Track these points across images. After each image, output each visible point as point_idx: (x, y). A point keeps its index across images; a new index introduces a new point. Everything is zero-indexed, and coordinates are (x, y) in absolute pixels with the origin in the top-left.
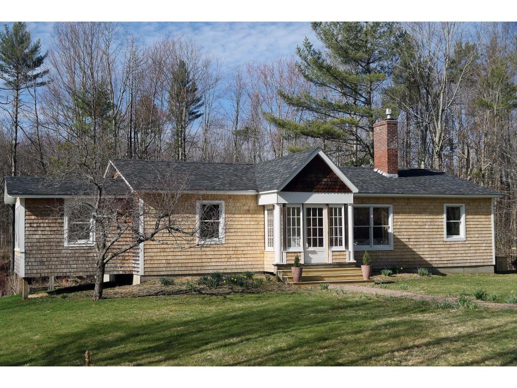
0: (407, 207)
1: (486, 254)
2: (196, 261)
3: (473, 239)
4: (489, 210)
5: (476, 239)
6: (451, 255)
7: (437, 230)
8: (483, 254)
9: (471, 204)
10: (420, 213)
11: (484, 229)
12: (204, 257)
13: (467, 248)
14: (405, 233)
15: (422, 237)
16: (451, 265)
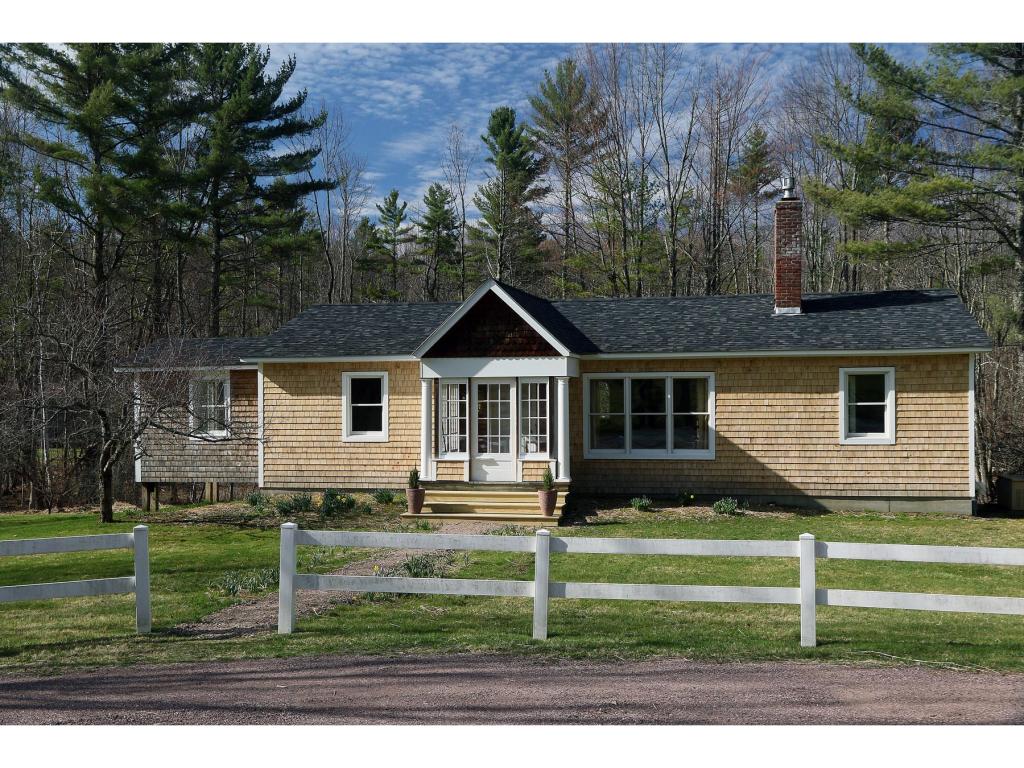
0: (749, 376)
1: (949, 474)
2: (342, 468)
3: (917, 441)
4: (961, 380)
5: (922, 441)
6: (856, 474)
7: (820, 422)
8: (941, 474)
9: (913, 368)
10: (778, 388)
11: (945, 421)
12: (355, 462)
13: (898, 461)
14: (744, 428)
15: (785, 435)
16: (855, 494)
